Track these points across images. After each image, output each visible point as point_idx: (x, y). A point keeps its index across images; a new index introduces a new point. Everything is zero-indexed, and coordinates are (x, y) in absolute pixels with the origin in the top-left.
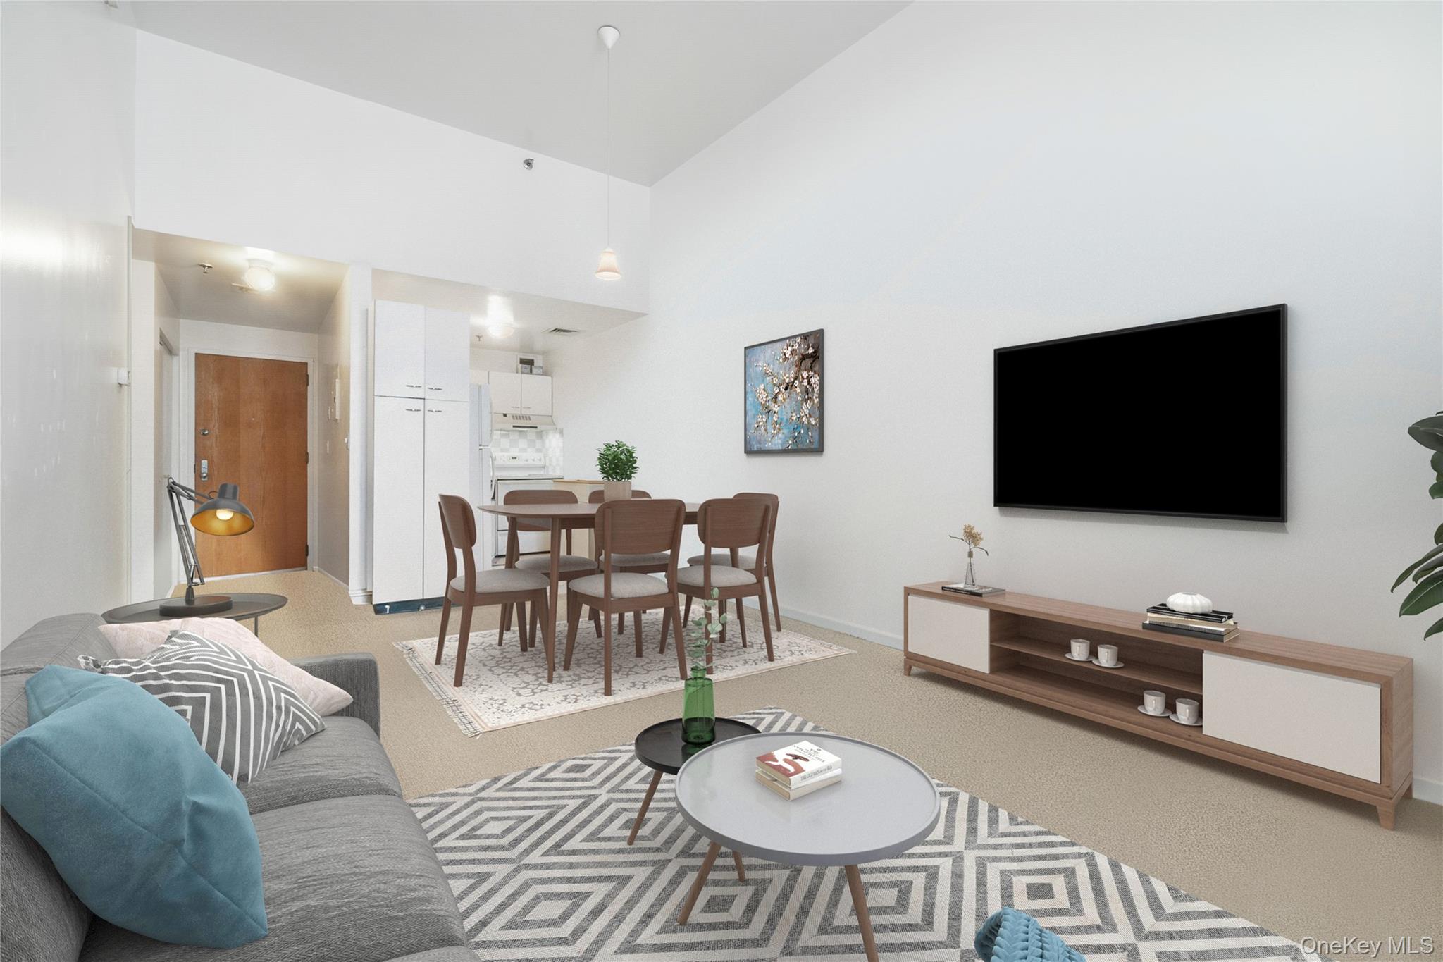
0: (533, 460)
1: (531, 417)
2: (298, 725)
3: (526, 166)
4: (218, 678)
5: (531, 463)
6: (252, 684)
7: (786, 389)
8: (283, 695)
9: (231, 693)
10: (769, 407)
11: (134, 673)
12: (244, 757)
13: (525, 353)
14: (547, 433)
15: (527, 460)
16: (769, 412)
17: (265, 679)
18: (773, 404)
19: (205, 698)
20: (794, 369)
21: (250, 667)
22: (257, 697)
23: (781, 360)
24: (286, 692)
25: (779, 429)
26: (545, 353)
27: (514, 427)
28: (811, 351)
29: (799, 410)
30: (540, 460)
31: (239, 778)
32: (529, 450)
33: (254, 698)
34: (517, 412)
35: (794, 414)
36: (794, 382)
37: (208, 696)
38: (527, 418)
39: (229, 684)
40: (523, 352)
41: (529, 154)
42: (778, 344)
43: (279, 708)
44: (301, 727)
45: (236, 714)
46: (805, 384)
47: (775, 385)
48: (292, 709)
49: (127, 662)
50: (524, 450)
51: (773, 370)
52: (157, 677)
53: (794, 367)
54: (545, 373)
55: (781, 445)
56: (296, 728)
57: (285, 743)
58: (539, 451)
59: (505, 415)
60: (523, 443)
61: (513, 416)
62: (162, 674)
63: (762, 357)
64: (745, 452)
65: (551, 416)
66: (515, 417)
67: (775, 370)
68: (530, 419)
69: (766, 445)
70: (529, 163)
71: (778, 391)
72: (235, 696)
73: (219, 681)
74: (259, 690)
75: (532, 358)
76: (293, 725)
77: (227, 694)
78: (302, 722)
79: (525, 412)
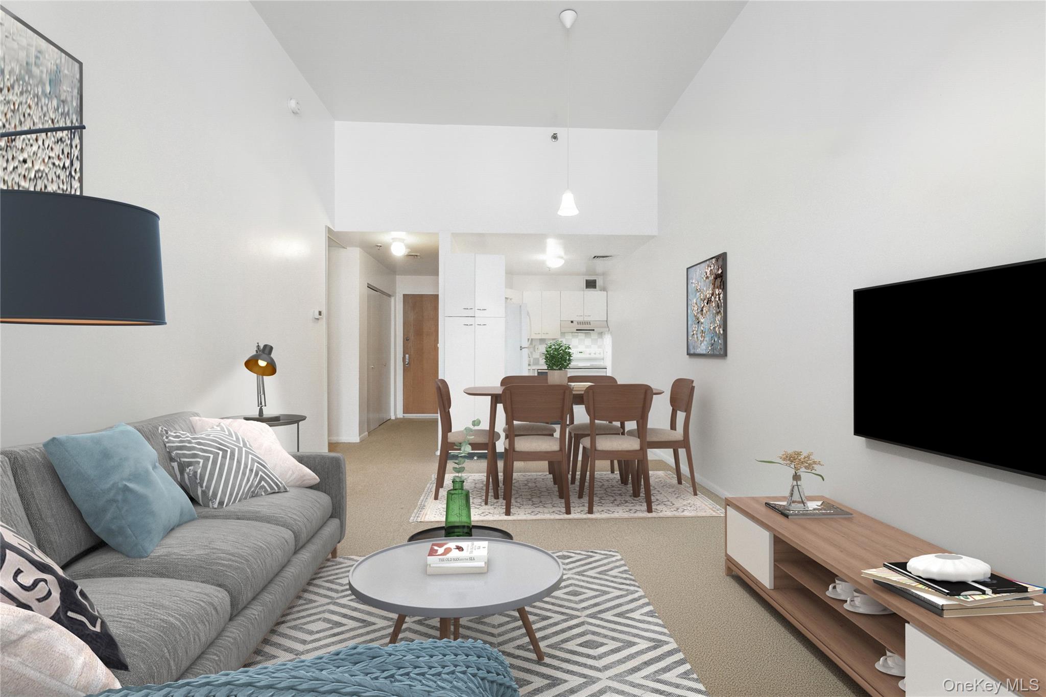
0: (595, 354)
1: (591, 323)
2: (263, 483)
3: (554, 140)
4: (219, 447)
5: (593, 356)
6: (238, 454)
7: (707, 304)
8: (256, 464)
9: (224, 457)
10: (699, 318)
11: (181, 439)
12: (224, 493)
13: (590, 275)
14: (605, 334)
15: (590, 354)
16: (698, 322)
17: (247, 453)
18: (701, 316)
19: (210, 457)
20: (711, 286)
21: (242, 445)
22: (239, 462)
23: (705, 279)
24: (259, 463)
25: (704, 337)
26: (604, 274)
27: (577, 330)
28: (720, 271)
29: (714, 322)
30: (600, 354)
31: (219, 503)
32: (592, 346)
33: (237, 462)
34: (581, 319)
35: (712, 325)
36: (711, 297)
37: (212, 456)
38: (588, 323)
39: (225, 452)
40: (588, 275)
41: (553, 130)
42: (703, 265)
43: (251, 470)
44: (266, 485)
45: (224, 468)
46: (717, 299)
47: (701, 299)
48: (260, 473)
49: (180, 433)
50: (587, 347)
51: (700, 287)
52: (190, 442)
53: (711, 284)
54: (604, 289)
55: (705, 350)
56: (262, 484)
57: (253, 492)
58: (599, 347)
59: (572, 322)
60: (588, 341)
61: (578, 322)
62: (193, 441)
63: (695, 275)
64: (688, 354)
65: (607, 321)
66: (579, 323)
67: (702, 287)
68: (590, 324)
69: (698, 351)
70: (555, 137)
71: (703, 305)
72: (226, 458)
73: (220, 449)
74: (241, 458)
75: (595, 279)
76: (260, 482)
77: (222, 457)
78: (266, 482)
79: (586, 319)
